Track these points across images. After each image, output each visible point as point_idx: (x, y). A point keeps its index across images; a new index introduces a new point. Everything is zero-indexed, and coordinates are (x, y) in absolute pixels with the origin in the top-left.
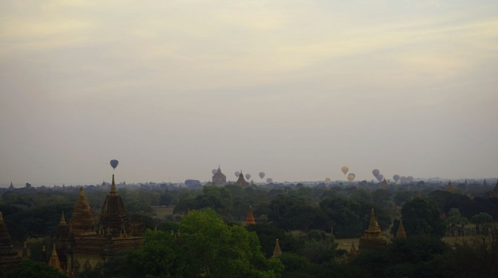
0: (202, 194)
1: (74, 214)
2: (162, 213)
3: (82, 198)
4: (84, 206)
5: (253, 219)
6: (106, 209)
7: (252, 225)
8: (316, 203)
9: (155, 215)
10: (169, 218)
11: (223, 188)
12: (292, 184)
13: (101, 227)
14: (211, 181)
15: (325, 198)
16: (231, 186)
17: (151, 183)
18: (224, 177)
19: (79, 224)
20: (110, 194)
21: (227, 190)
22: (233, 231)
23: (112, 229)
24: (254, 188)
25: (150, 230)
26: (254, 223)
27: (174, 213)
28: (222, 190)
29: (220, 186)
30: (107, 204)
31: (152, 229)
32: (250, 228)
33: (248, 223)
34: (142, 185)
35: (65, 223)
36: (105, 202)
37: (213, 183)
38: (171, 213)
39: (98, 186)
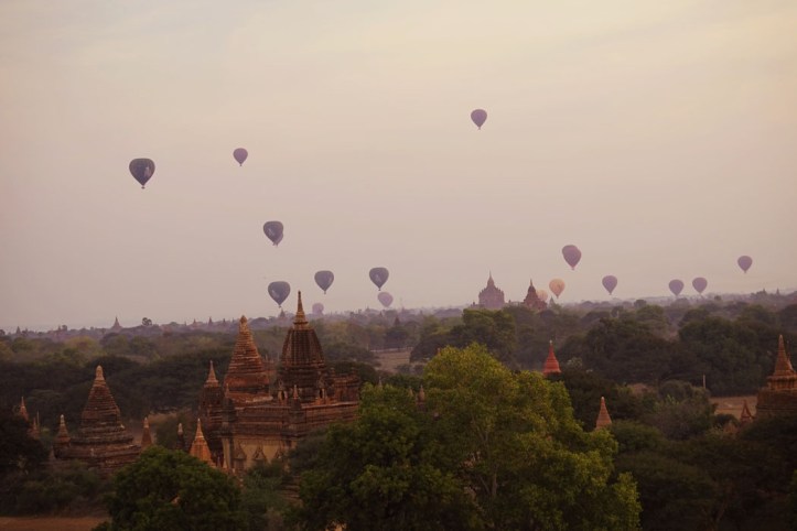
0: (462, 323)
1: (232, 366)
2: (392, 361)
3: (245, 336)
4: (250, 351)
5: (557, 363)
6: (289, 354)
7: (556, 374)
8: (671, 334)
9: (379, 365)
10: (404, 368)
11: (499, 312)
12: (625, 303)
13: (281, 387)
14: (477, 303)
15: (688, 323)
16: (513, 309)
17: (368, 310)
18: (500, 294)
19: (240, 383)
20: (294, 327)
21: (507, 316)
22: (521, 382)
23: (301, 390)
24: (557, 312)
25: (371, 386)
26: (559, 370)
27: (412, 360)
28: (497, 316)
29: (493, 309)
30: (290, 346)
31: (375, 384)
32: (553, 377)
33: (549, 371)
34: (352, 313)
35: (216, 381)
36: (287, 341)
37: (481, 306)
38: (407, 361)
39: (272, 319)
